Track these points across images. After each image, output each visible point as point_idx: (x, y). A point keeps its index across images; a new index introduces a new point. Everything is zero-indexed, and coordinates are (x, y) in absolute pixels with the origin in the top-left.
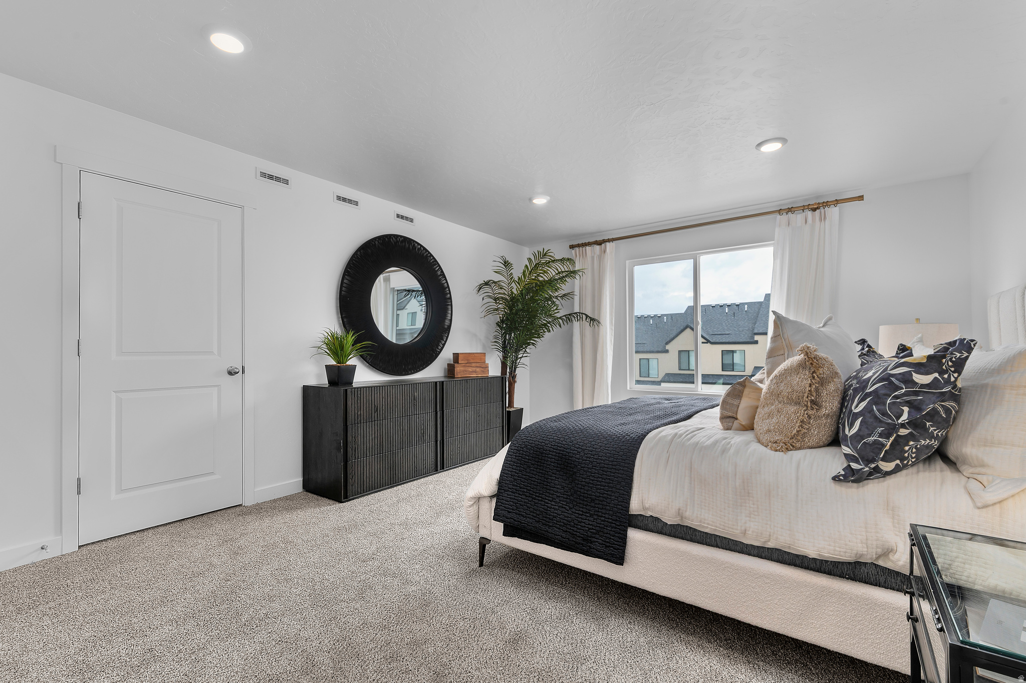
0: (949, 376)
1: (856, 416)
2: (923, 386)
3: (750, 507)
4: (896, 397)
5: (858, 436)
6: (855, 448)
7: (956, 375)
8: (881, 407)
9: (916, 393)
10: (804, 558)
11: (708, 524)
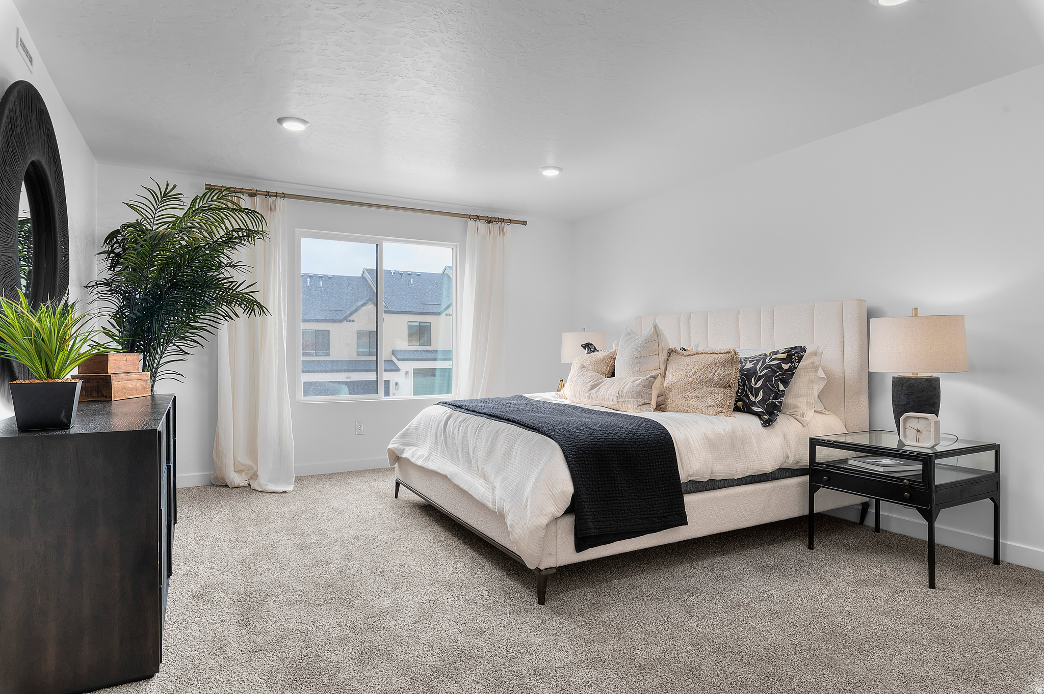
0: (795, 364)
1: (758, 390)
2: (786, 370)
3: (735, 454)
4: (776, 377)
5: (763, 401)
6: (764, 407)
7: (798, 364)
8: (771, 383)
9: (783, 374)
10: (765, 474)
11: (722, 473)
